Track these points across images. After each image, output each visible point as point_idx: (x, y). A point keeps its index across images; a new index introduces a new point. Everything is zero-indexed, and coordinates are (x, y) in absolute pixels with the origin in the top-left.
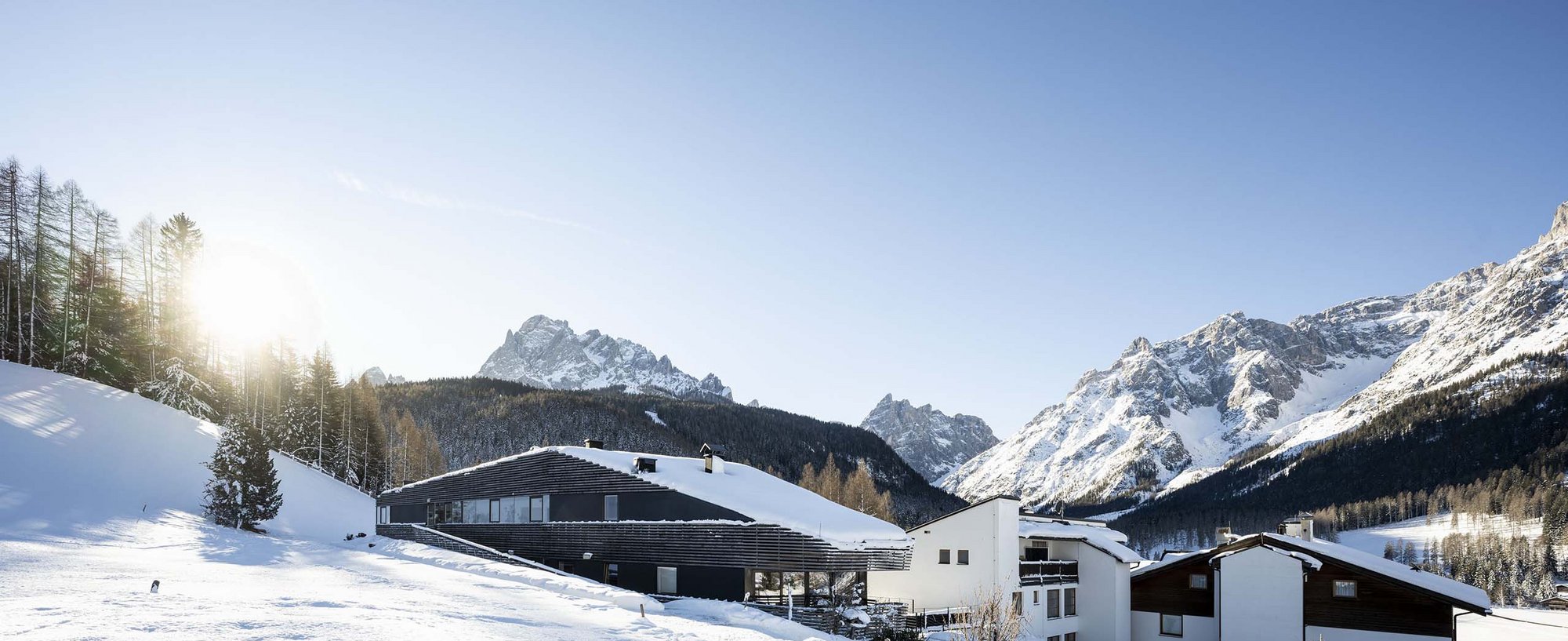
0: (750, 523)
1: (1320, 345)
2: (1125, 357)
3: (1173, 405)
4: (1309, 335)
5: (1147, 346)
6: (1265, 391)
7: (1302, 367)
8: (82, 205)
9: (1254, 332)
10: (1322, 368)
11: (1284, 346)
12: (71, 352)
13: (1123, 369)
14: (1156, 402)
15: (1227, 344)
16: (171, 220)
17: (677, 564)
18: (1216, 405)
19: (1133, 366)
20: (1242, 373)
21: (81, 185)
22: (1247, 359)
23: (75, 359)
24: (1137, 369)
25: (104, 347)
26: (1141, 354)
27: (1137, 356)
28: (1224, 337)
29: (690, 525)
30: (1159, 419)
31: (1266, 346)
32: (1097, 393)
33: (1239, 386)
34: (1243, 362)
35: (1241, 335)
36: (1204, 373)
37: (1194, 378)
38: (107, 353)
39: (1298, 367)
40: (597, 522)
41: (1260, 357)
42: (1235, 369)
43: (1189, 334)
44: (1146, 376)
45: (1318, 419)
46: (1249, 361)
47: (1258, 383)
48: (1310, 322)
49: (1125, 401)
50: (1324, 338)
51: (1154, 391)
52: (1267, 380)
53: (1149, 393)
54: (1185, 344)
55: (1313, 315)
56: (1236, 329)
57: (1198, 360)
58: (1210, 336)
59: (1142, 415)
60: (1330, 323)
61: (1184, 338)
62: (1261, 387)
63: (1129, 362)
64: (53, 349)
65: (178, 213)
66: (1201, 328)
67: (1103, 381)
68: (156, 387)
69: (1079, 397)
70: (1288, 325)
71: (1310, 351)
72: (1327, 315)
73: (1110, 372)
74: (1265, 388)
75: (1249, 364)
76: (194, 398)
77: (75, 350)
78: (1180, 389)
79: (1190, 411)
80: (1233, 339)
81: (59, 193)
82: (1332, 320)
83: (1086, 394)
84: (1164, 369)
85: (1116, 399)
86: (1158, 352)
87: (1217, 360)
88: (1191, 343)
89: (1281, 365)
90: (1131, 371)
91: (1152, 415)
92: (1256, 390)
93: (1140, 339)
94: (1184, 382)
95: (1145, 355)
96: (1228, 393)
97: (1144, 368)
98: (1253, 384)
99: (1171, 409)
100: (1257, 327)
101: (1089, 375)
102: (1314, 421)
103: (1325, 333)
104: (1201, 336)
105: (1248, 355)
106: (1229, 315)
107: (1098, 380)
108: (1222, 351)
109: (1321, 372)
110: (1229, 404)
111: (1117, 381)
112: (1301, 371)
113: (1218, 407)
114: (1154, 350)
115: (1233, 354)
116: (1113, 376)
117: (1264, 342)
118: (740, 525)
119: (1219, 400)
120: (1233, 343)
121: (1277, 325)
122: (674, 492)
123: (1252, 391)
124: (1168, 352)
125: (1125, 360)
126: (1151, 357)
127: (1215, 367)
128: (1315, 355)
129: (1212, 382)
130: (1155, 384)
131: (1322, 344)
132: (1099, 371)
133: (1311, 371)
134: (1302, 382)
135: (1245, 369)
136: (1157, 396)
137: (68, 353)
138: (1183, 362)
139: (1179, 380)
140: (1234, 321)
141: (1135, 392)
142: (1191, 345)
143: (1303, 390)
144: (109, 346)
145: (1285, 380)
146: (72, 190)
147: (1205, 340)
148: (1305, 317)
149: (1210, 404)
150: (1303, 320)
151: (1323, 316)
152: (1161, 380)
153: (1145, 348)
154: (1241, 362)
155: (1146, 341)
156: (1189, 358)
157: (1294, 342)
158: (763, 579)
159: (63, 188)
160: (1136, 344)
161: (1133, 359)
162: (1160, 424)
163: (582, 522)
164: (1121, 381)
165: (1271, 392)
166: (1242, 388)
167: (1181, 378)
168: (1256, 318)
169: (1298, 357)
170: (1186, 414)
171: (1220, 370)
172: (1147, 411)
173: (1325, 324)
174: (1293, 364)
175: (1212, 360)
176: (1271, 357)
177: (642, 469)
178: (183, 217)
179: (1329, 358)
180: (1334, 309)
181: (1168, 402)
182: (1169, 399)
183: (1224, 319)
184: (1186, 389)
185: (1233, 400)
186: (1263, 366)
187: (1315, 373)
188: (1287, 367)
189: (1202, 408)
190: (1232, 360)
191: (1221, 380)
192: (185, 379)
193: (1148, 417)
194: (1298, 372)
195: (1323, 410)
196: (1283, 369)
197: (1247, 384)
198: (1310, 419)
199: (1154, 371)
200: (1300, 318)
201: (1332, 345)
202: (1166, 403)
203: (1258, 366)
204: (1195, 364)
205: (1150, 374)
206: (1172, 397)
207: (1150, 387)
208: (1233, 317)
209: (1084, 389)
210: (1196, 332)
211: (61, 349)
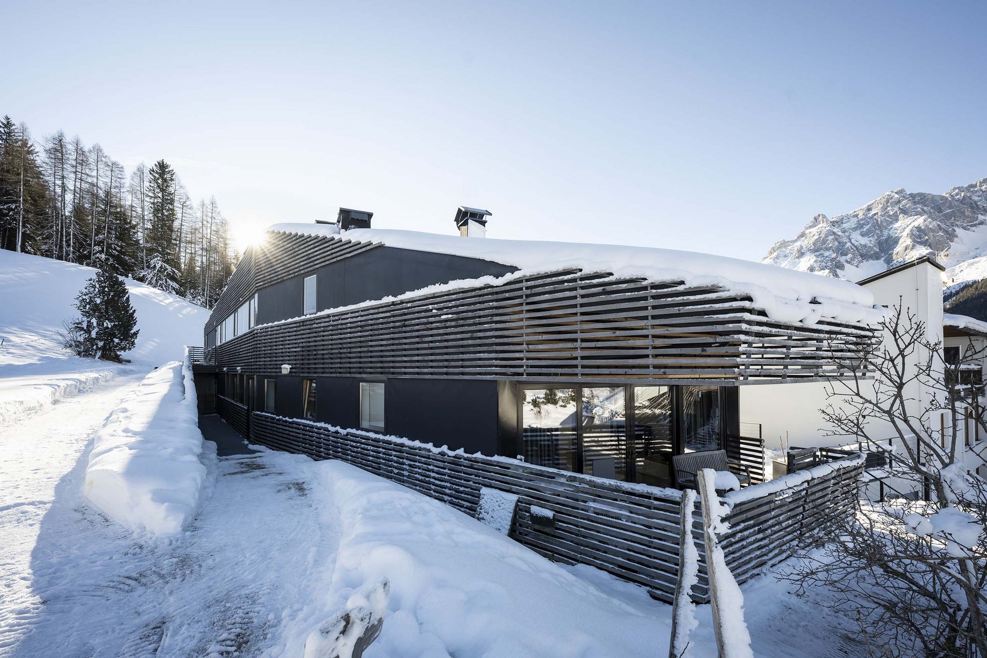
0: (509, 277)
1: (972, 208)
2: (807, 229)
3: (847, 261)
4: (962, 201)
5: (825, 220)
6: (925, 246)
7: (957, 225)
8: (104, 159)
9: (914, 202)
10: (975, 225)
11: (940, 211)
12: (96, 253)
13: (806, 238)
14: (833, 260)
15: (891, 213)
16: (156, 165)
17: (383, 377)
18: (883, 259)
19: (814, 235)
20: (905, 234)
21: (102, 147)
22: (909, 223)
23: (98, 258)
24: (817, 237)
25: (115, 249)
26: (820, 226)
27: (817, 227)
28: (889, 209)
29: (402, 302)
30: (836, 271)
31: (925, 212)
32: (785, 256)
33: (902, 244)
34: (905, 226)
35: (903, 206)
36: (873, 236)
37: (864, 241)
38: (117, 253)
39: (953, 226)
40: (297, 319)
41: (920, 221)
42: (899, 231)
43: (859, 208)
44: (824, 241)
45: (972, 264)
46: (910, 224)
47: (919, 240)
48: (963, 191)
49: (809, 260)
50: (976, 203)
51: (831, 252)
52: (927, 237)
53: (827, 254)
54: (856, 216)
55: (966, 185)
56: (899, 202)
57: (867, 227)
58: (877, 209)
59: (821, 269)
60: (981, 190)
61: (855, 212)
62: (921, 243)
63: (810, 233)
64: (85, 252)
65: (160, 160)
66: (869, 204)
67: (790, 247)
68: (145, 273)
69: (772, 260)
70: (944, 195)
71: (963, 213)
72: (978, 184)
73: (796, 241)
74: (925, 243)
75: (910, 227)
76: (168, 280)
77: (98, 252)
78: (852, 249)
79: (861, 264)
80: (896, 209)
81: (90, 151)
82: (983, 188)
83: (777, 258)
84: (839, 236)
85: (801, 259)
86: (833, 224)
87: (883, 226)
88: (861, 215)
89: (939, 225)
90: (813, 239)
91: (831, 269)
92: (917, 245)
93: (819, 215)
94: (856, 244)
95: (823, 227)
96: (893, 249)
97: (823, 236)
98: (914, 241)
99: (846, 264)
100: (916, 199)
101: (778, 244)
102: (969, 265)
103: (976, 199)
104: (869, 209)
105: (909, 220)
106: (892, 192)
107: (786, 247)
108: (887, 219)
109: (973, 228)
110: (894, 257)
111: (802, 247)
112: (956, 229)
113: (885, 260)
114: (831, 222)
115: (897, 220)
116: (798, 244)
117: (923, 210)
118: (488, 286)
119: (885, 255)
120: (896, 212)
121: (934, 196)
122: (381, 247)
123: (913, 247)
124: (842, 223)
125: (807, 231)
126: (828, 228)
127: (881, 231)
128: (968, 216)
129: (879, 242)
130: (831, 247)
131: (974, 207)
132: (786, 240)
133: (965, 228)
134: (957, 236)
135: (908, 230)
136: (834, 255)
137: (94, 254)
138: (855, 229)
139: (851, 243)
140: (896, 196)
141: (815, 254)
142: (861, 216)
143: (957, 243)
144: (118, 248)
145: (942, 236)
146: (98, 150)
147: (873, 212)
148: (959, 188)
149: (878, 258)
150: (957, 190)
151: (975, 186)
152: (836, 243)
153: (823, 222)
154: (904, 226)
155: (824, 217)
156: (860, 226)
157: (950, 207)
158: (546, 394)
159: (92, 149)
160: (816, 219)
161: (814, 230)
162: (836, 275)
163: (283, 321)
164: (804, 247)
165: (930, 246)
166: (905, 245)
167: (853, 241)
168: (915, 192)
169: (953, 218)
170: (857, 267)
171: (886, 233)
172: (825, 267)
173: (976, 192)
174: (948, 224)
175: (879, 226)
176: (929, 220)
177: (345, 227)
178: (163, 162)
179: (981, 217)
180: (984, 180)
181: (842, 259)
182: (844, 257)
183: (888, 195)
184: (857, 249)
185: (897, 254)
186: (923, 227)
187: (968, 229)
188: (943, 226)
189: (871, 261)
190: (896, 225)
191: (886, 240)
192: (161, 267)
193: (827, 271)
194: (954, 230)
195: (976, 257)
196: (940, 228)
197: (909, 242)
198: (966, 263)
199: (831, 238)
200: (955, 189)
201: (983, 207)
202: (842, 260)
203: (919, 228)
204: (865, 230)
205: (827, 240)
206: (846, 255)
207: (828, 249)
208: (896, 193)
209: (775, 254)
210: (865, 206)
211: (90, 252)
